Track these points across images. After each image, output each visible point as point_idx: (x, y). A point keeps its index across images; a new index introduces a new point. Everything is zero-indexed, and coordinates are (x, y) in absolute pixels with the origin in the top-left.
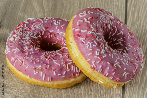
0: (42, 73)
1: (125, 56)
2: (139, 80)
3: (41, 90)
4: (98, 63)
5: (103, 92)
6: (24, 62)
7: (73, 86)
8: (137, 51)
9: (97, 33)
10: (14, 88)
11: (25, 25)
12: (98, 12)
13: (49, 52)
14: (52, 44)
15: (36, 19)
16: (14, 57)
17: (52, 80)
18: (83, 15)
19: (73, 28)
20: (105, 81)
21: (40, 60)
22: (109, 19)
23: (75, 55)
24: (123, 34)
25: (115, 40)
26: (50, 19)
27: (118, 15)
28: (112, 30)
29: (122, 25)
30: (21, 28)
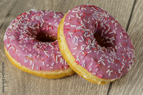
0: (32, 61)
1: (111, 54)
2: (128, 80)
3: (32, 78)
4: (82, 58)
5: (90, 87)
6: (17, 50)
7: (62, 78)
8: (127, 51)
9: (86, 29)
10: (7, 73)
11: (26, 16)
12: (92, 9)
13: (42, 43)
14: (50, 36)
15: (38, 11)
16: (9, 44)
17: (40, 69)
18: (77, 10)
19: (65, 22)
20: (88, 77)
21: (32, 49)
22: (103, 17)
23: (63, 47)
24: (115, 33)
25: (107, 38)
26: (51, 12)
27: (123, 15)
28: (105, 28)
29: (117, 25)
30: (22, 18)
